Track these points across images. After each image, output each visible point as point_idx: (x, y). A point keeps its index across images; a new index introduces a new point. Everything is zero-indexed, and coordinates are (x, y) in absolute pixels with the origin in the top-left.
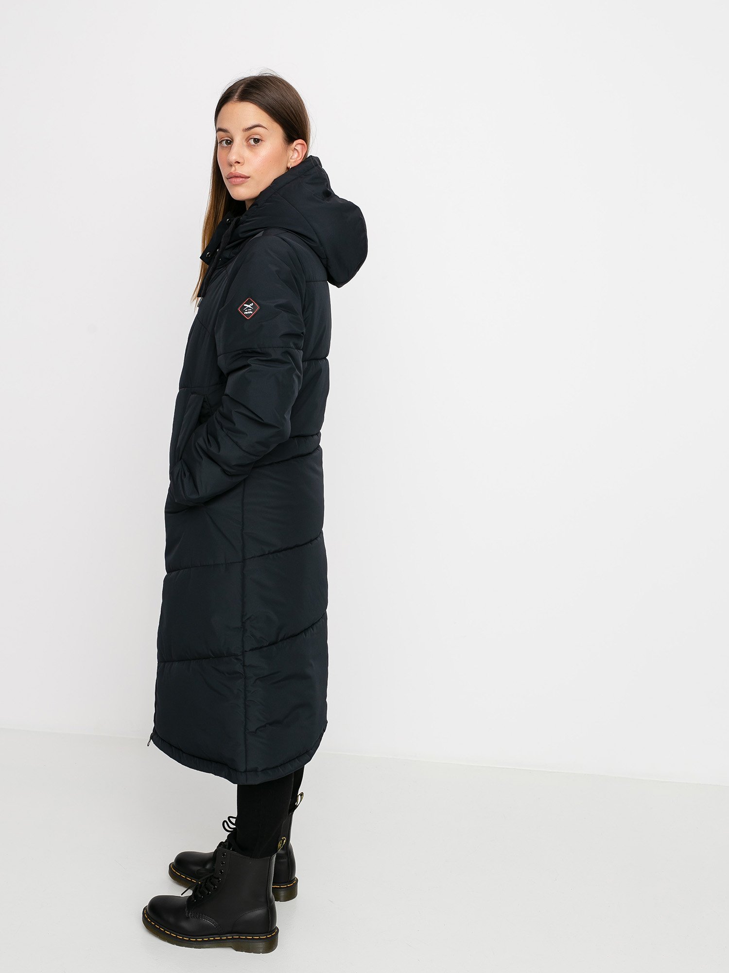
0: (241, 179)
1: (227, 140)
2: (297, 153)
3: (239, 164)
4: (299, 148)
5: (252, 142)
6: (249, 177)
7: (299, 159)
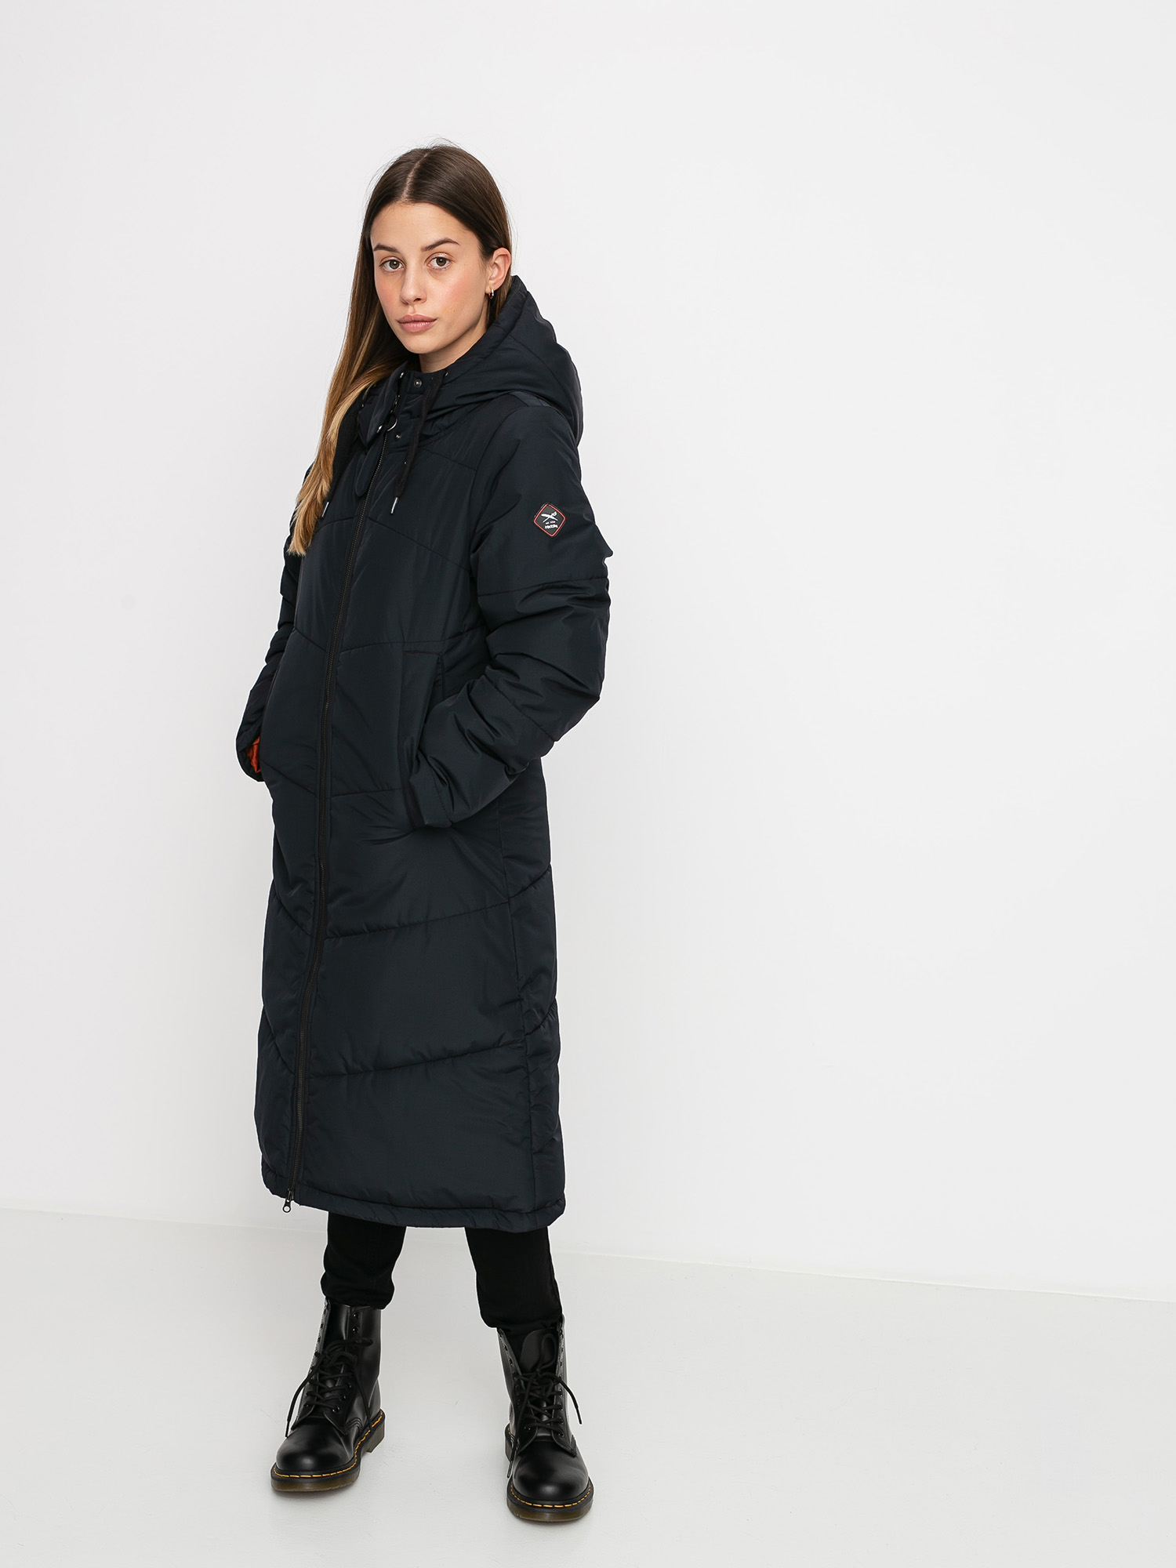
0: (423, 324)
1: (392, 261)
2: (496, 269)
3: (420, 302)
4: (499, 261)
5: (434, 263)
6: (435, 320)
7: (501, 277)
